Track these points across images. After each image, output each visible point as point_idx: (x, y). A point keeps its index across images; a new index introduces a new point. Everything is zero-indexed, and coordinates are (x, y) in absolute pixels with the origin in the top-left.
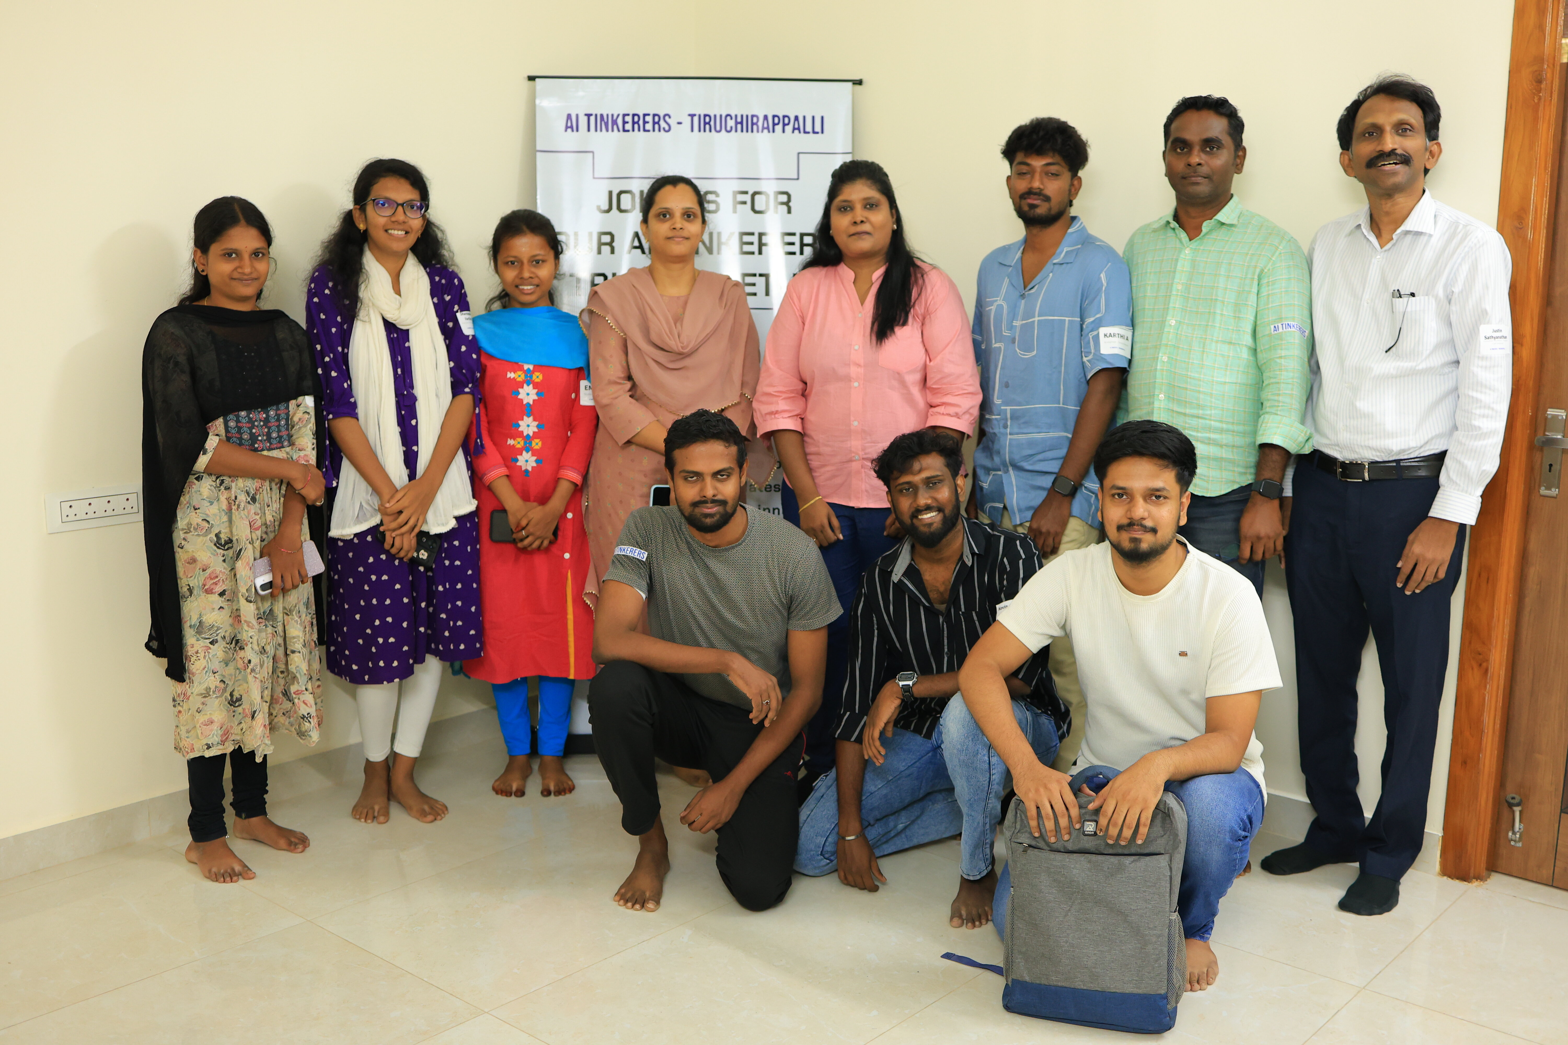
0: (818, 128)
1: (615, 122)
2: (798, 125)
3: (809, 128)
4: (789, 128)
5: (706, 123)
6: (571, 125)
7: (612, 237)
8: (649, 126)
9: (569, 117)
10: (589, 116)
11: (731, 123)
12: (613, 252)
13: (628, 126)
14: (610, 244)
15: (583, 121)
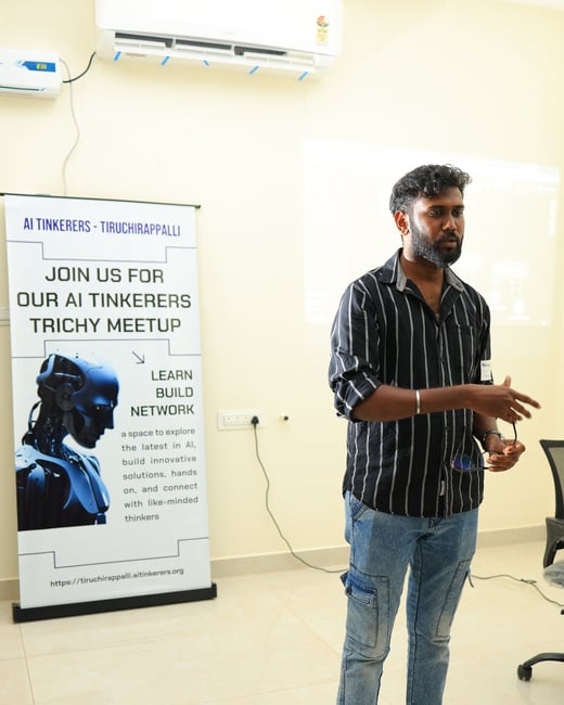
0: (176, 233)
1: (55, 225)
2: (165, 230)
3: (171, 233)
4: (160, 232)
5: (111, 227)
6: (28, 224)
7: (56, 296)
8: (76, 228)
9: (27, 220)
10: (39, 220)
11: (126, 228)
12: (57, 305)
13: (64, 227)
14: (55, 300)
15: (35, 223)
